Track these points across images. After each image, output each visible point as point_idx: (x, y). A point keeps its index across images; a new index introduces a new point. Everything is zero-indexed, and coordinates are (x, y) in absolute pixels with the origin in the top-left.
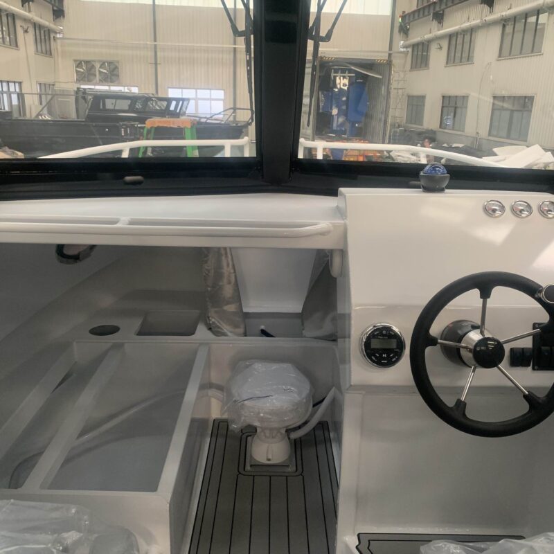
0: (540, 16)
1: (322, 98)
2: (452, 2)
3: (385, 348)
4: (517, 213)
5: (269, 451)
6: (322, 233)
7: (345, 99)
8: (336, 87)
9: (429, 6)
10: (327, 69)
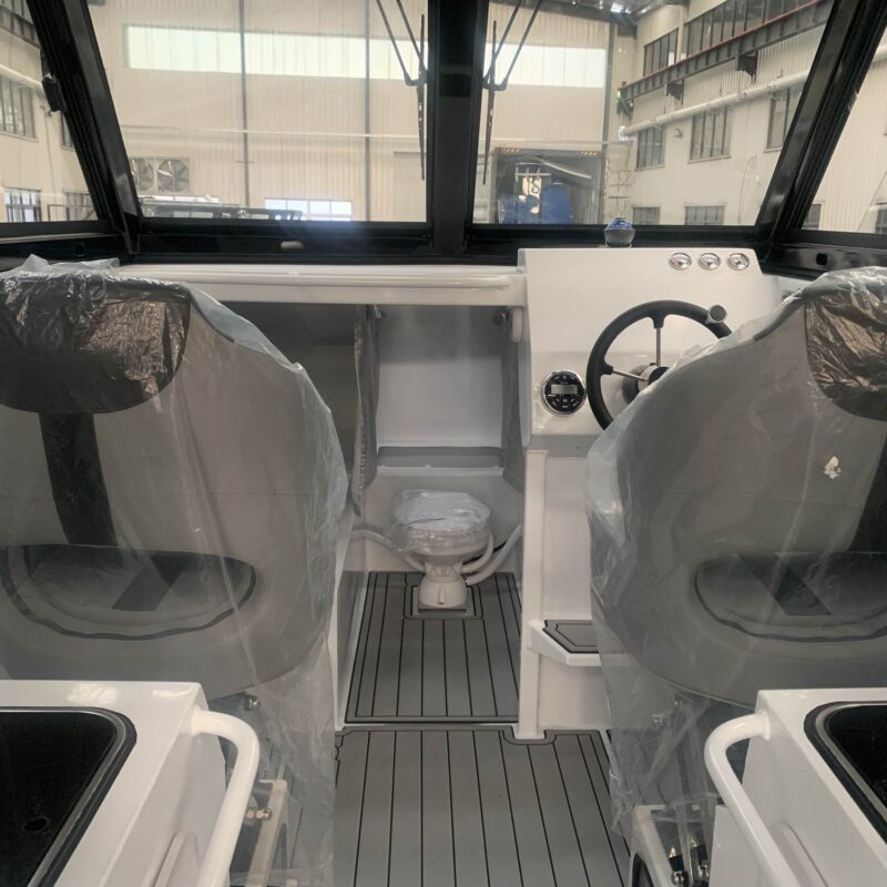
1: (501, 209)
2: (696, 68)
3: (564, 395)
4: (705, 265)
5: (442, 592)
6: (500, 287)
7: (535, 210)
8: (522, 193)
9: (662, 74)
10: (509, 166)
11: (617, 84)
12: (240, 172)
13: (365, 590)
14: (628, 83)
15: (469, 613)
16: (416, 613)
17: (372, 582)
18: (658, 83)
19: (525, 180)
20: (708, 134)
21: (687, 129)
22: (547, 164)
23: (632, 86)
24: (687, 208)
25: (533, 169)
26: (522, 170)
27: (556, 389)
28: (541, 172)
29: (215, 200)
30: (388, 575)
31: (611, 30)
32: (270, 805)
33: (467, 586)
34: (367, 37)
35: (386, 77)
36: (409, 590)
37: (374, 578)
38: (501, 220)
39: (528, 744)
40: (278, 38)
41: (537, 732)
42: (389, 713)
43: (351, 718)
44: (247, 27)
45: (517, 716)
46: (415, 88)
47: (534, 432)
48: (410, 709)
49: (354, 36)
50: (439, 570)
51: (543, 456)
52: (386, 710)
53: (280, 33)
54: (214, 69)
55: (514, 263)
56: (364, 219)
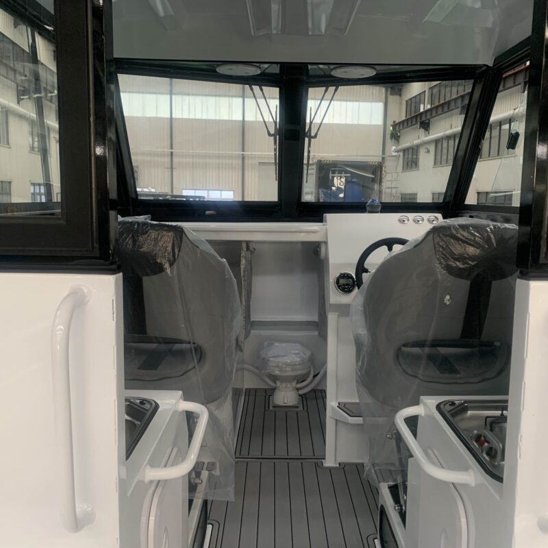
0: (512, 124)
1: (322, 196)
2: (436, 113)
3: (347, 284)
4: (416, 222)
5: (286, 396)
6: (314, 232)
7: (342, 195)
8: (334, 186)
9: (416, 116)
10: (326, 170)
11: (390, 123)
12: (168, 174)
13: (243, 398)
14: (397, 122)
15: (301, 408)
16: (271, 408)
17: (247, 393)
18: (414, 122)
19: (335, 178)
20: (445, 151)
21: (432, 148)
22: (348, 169)
23: (399, 123)
24: (433, 194)
25: (340, 172)
26: (334, 172)
27: (342, 281)
28: (345, 173)
29: (153, 190)
30: (256, 390)
31: (386, 91)
32: (201, 477)
33: (300, 395)
34: (243, 97)
35: (254, 120)
36: (267, 397)
37: (248, 391)
38: (321, 200)
39: (330, 469)
40: (191, 98)
41: (335, 463)
42: (258, 454)
43: (238, 455)
44: (174, 91)
45: (325, 456)
46: (273, 137)
47: (331, 302)
48: (268, 452)
49: (235, 96)
50: (284, 385)
51: (336, 316)
52: (255, 452)
53: (192, 95)
54: (154, 115)
55: (322, 222)
56: (240, 200)
